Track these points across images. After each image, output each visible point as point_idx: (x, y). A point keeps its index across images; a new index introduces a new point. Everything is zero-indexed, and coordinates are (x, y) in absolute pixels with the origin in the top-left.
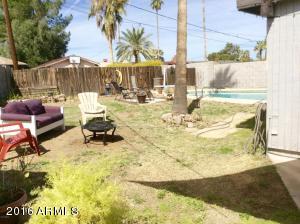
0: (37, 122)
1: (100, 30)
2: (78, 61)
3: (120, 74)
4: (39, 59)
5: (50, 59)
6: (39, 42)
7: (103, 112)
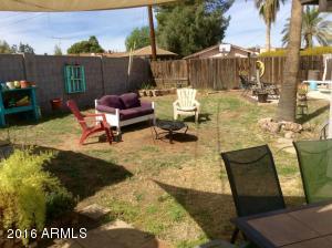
0: (120, 115)
1: (258, 12)
2: (228, 49)
3: (262, 65)
4: (193, 47)
5: (204, 47)
6: (195, 30)
7: (195, 110)
